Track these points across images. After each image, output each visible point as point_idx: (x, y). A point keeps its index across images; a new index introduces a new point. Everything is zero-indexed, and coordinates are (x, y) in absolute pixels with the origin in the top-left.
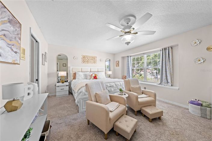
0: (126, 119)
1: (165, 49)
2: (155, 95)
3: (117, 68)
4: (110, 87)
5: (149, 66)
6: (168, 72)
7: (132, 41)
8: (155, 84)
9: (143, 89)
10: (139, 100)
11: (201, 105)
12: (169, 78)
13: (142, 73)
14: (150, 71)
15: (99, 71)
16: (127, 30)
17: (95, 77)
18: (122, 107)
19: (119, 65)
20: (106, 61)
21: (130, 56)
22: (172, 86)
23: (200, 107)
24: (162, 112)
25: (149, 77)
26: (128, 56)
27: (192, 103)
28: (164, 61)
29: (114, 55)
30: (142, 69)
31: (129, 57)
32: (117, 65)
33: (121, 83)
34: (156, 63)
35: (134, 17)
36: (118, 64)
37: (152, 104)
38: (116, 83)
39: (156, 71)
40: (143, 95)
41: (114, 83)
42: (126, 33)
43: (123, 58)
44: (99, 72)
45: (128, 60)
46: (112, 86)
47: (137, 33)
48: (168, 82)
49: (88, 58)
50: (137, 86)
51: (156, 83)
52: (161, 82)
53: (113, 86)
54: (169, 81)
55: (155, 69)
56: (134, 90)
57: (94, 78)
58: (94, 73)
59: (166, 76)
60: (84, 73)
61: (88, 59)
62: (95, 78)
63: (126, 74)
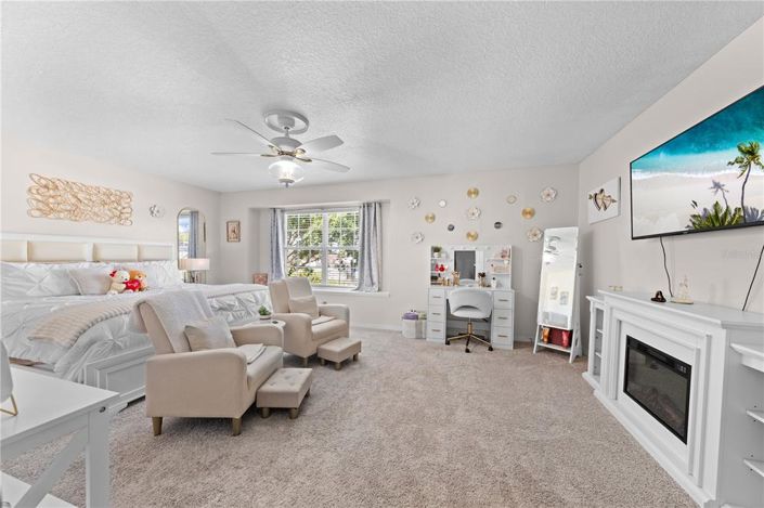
0: (286, 374)
1: (369, 205)
2: (347, 313)
3: (234, 245)
4: (221, 309)
5: (335, 244)
6: (373, 260)
7: (297, 178)
8: (348, 291)
9: (319, 305)
10: (315, 329)
11: (416, 317)
12: (375, 273)
13: (312, 264)
14: (335, 257)
15: (146, 255)
16: (286, 149)
17: (133, 281)
18: (275, 352)
19: (238, 238)
20: (180, 215)
21: (283, 211)
22: (379, 290)
23: (414, 321)
24: (360, 343)
25: (334, 274)
26: (275, 210)
27: (407, 317)
28: (366, 234)
29: (218, 196)
30: (314, 253)
31: (278, 212)
32: (232, 235)
33: (257, 294)
34: (350, 236)
35: (305, 120)
36: (235, 233)
37: (340, 333)
38: (241, 296)
39: (351, 258)
40: (323, 319)
41: (233, 297)
42: (282, 153)
43: (256, 212)
44: (150, 260)
45: (275, 221)
46: (229, 308)
47: (309, 161)
48: (373, 284)
49: (81, 196)
50: (308, 297)
51: (350, 288)
52: (360, 284)
53: (229, 305)
54: (375, 280)
55: (349, 253)
56: (300, 307)
57: (127, 288)
58: (123, 264)
59: (370, 269)
60: (56, 267)
61: (74, 200)
62: (133, 284)
63: (265, 269)
